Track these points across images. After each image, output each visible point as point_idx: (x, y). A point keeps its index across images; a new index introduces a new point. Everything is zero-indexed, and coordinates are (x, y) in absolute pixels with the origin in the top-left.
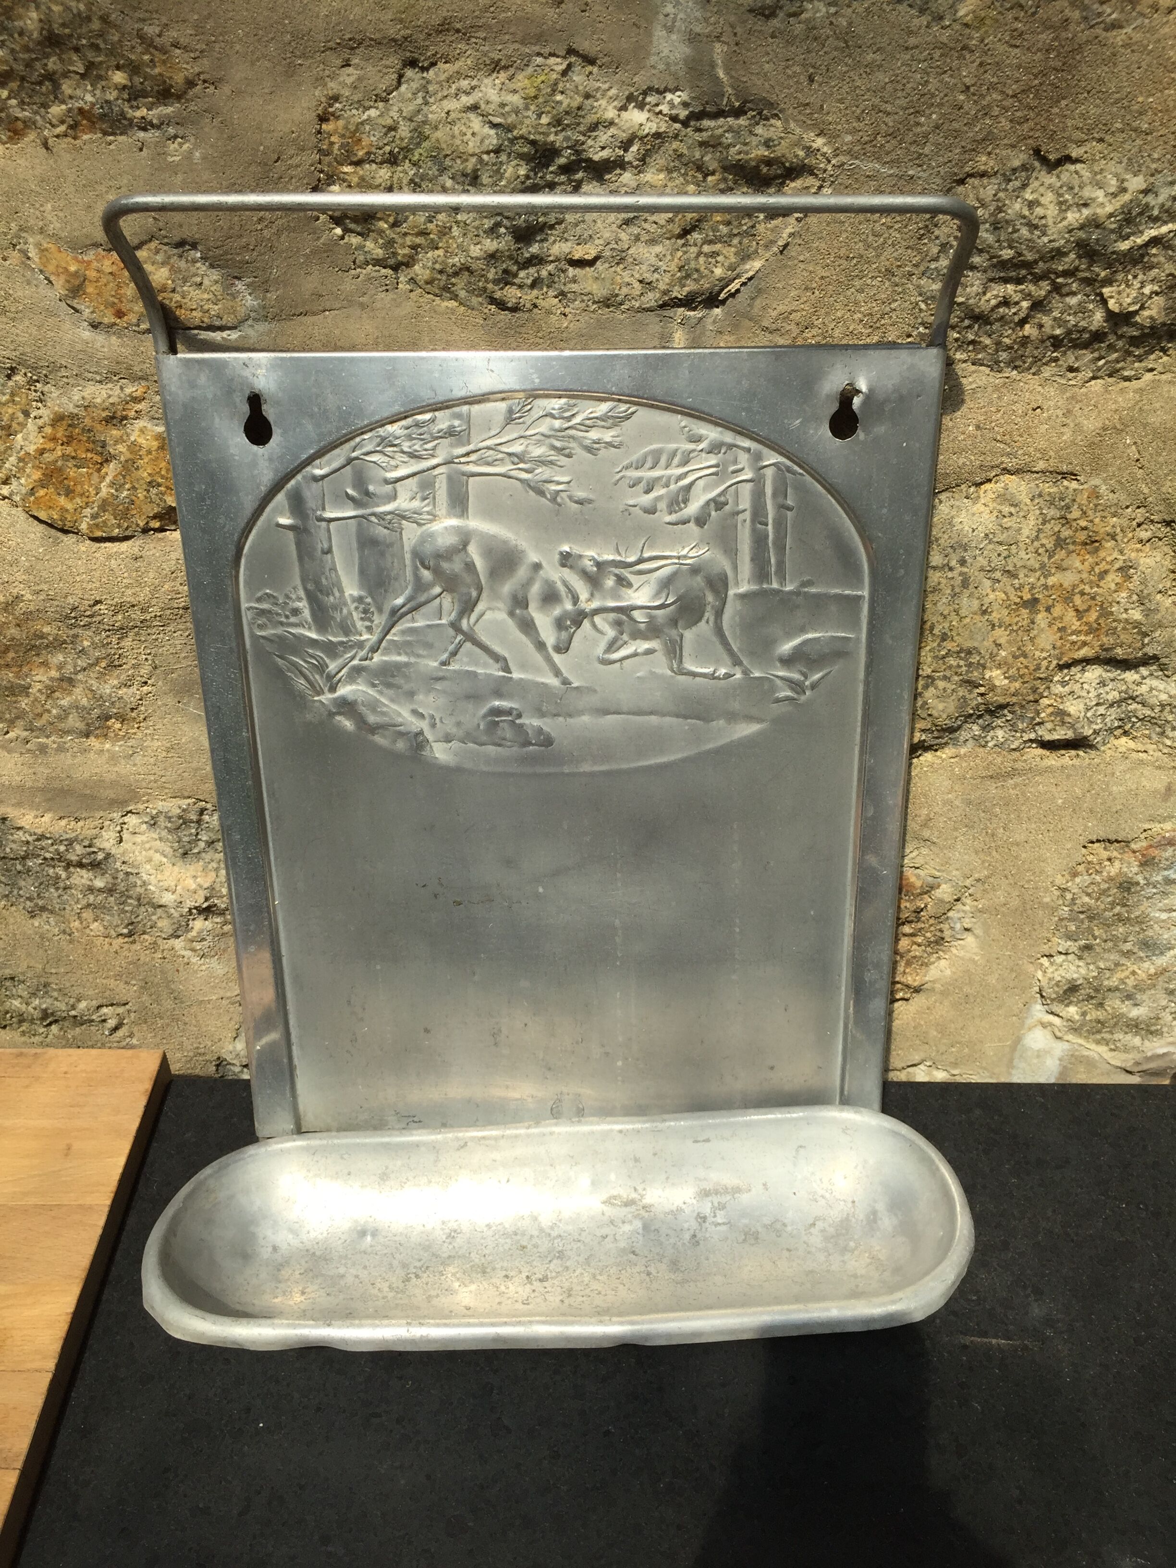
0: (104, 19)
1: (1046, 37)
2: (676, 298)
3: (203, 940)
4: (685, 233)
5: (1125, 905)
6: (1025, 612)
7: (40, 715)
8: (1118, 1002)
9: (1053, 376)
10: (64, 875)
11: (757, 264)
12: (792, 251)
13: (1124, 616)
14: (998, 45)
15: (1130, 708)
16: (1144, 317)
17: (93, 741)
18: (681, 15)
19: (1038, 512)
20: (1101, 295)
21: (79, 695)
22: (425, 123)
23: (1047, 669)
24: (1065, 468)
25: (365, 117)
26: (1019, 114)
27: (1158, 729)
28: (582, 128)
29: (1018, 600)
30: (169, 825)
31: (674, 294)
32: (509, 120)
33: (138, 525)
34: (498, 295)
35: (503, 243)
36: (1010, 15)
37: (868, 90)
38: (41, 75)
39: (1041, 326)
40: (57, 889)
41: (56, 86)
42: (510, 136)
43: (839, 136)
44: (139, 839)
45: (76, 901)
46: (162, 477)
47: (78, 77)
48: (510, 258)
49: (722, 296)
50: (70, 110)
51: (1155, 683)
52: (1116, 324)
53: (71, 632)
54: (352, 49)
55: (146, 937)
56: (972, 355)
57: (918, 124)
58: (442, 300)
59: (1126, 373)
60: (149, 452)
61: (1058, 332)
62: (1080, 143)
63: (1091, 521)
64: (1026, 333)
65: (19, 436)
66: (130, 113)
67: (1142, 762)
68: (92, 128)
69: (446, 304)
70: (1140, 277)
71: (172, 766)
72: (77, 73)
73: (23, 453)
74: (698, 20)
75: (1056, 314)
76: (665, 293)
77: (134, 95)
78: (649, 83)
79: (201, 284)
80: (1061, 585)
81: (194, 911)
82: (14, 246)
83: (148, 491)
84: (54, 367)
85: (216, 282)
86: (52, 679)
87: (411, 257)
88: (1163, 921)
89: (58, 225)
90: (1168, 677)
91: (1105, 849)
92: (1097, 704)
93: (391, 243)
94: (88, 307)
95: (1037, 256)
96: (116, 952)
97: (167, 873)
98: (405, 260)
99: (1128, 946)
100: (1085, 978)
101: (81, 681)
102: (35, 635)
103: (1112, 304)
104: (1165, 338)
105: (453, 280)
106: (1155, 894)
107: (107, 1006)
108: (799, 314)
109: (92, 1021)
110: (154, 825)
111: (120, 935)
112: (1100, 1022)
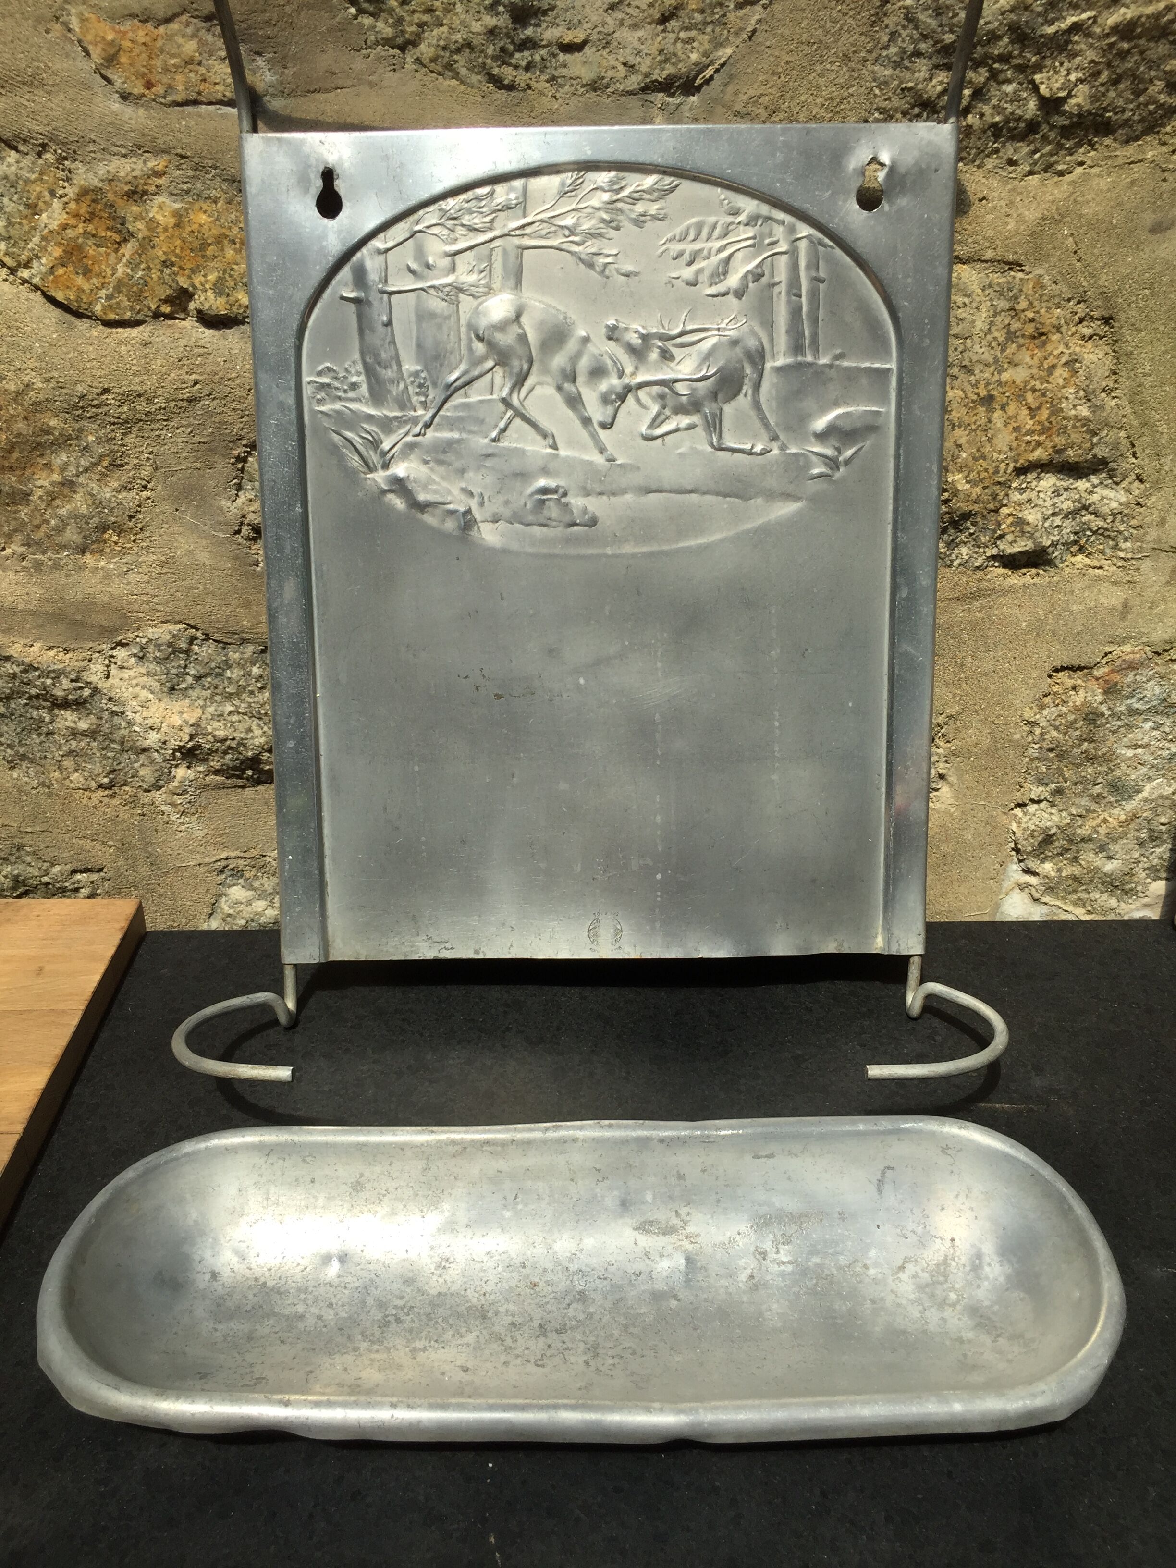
2: (656, 81)
3: (185, 792)
4: (664, 20)
5: (1091, 741)
6: (981, 410)
7: (38, 527)
8: (1092, 855)
9: (995, 167)
10: (47, 718)
11: (729, 51)
12: (759, 37)
13: (1073, 412)
15: (1084, 519)
16: (1071, 106)
17: (88, 558)
19: (989, 304)
20: (1032, 82)
21: (80, 503)
23: (1005, 472)
24: (1011, 258)
27: (1111, 543)
29: (975, 397)
30: (158, 654)
31: (654, 77)
33: (149, 308)
34: (495, 71)
35: (502, 21)
39: (982, 115)
40: (39, 735)
44: (126, 674)
45: (58, 746)
46: (177, 256)
48: (508, 35)
49: (698, 81)
51: (1106, 492)
52: (1048, 113)
53: (77, 426)
55: (127, 788)
58: (445, 79)
59: (1060, 168)
60: (166, 229)
61: (997, 119)
63: (1037, 312)
64: (970, 123)
65: (44, 215)
67: (1099, 579)
69: (448, 82)
70: (1066, 65)
71: (165, 585)
73: (46, 230)
75: (994, 102)
76: (647, 75)
79: (225, 58)
80: (1014, 382)
81: (178, 754)
82: (58, 18)
83: (162, 271)
84: (84, 141)
86: (53, 484)
87: (418, 35)
88: (1130, 759)
90: (1117, 484)
91: (1070, 677)
92: (1054, 514)
93: (400, 20)
94: (120, 77)
96: (95, 807)
97: (153, 709)
98: (412, 38)
99: (1098, 789)
100: (1058, 827)
101: (81, 485)
102: (42, 430)
103: (1043, 89)
104: (1091, 131)
105: (456, 57)
106: (1120, 727)
107: (81, 872)
108: (767, 98)
109: (63, 890)
110: (141, 658)
111: (101, 786)
112: (1075, 878)
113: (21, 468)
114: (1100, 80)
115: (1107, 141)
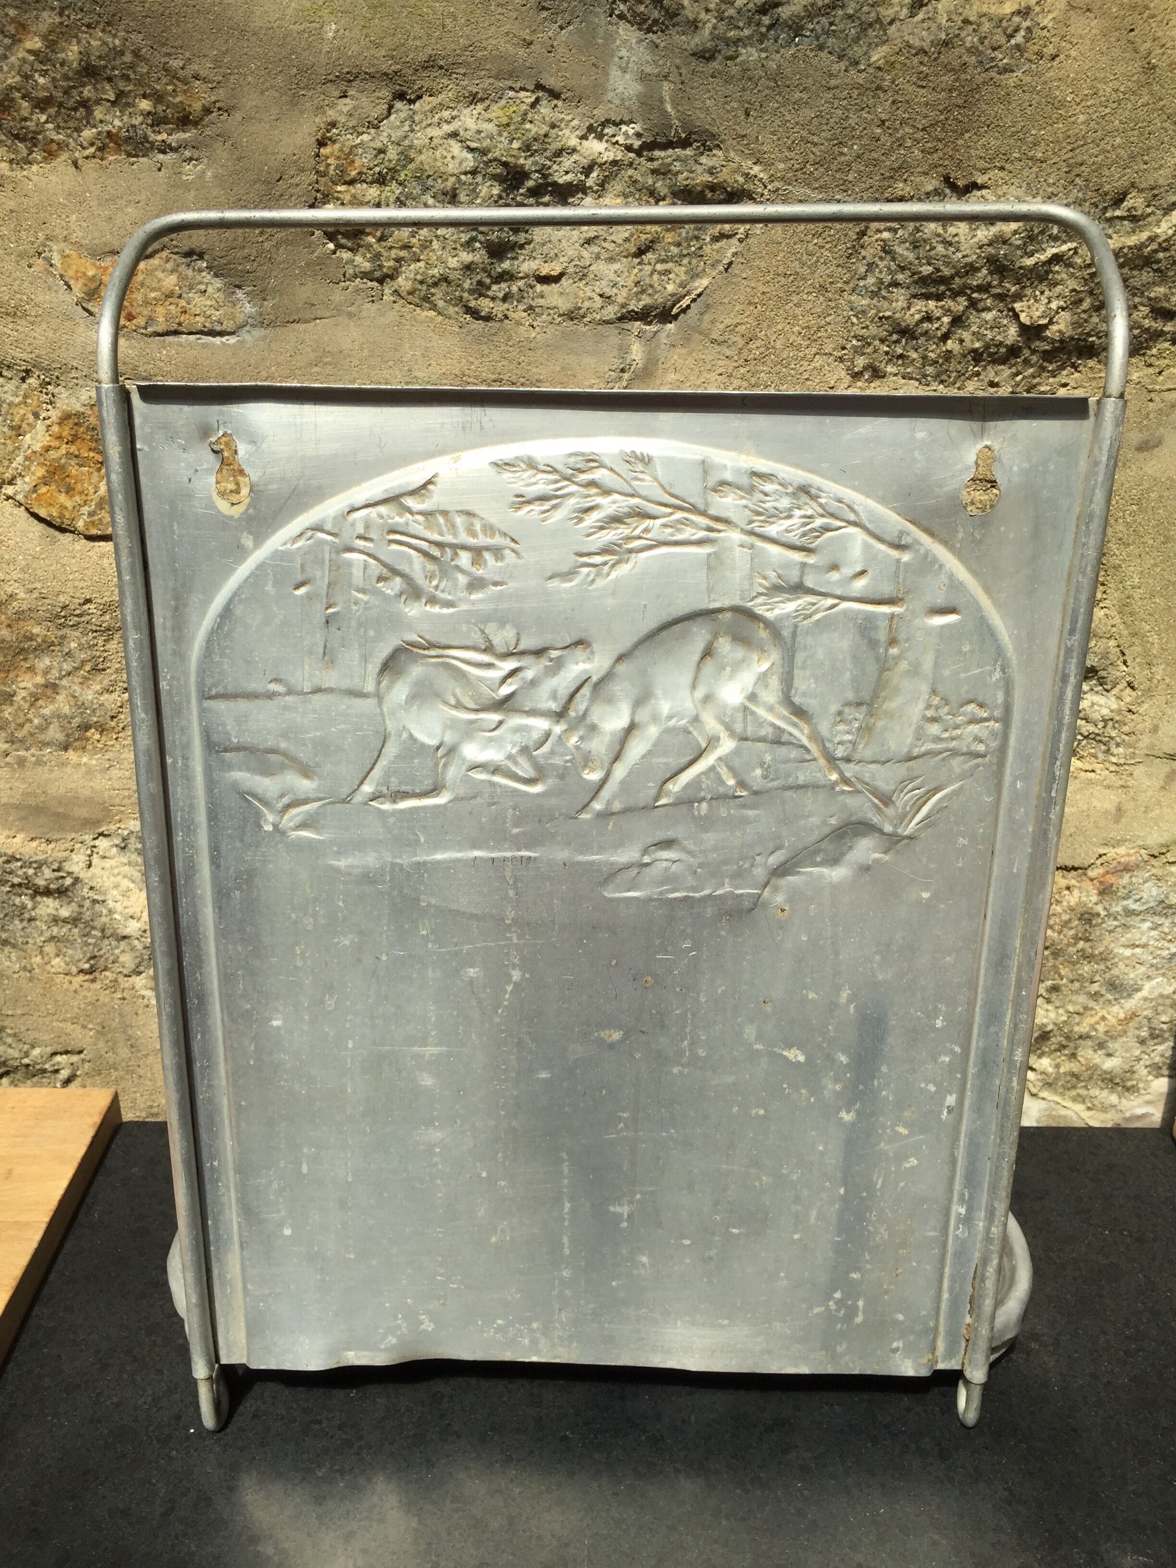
0: (136, 54)
1: (947, 79)
2: (633, 311)
4: (640, 253)
5: (1087, 940)
7: (22, 726)
8: (1090, 1052)
9: (976, 389)
10: (30, 905)
11: (705, 282)
12: (735, 269)
14: (907, 86)
16: (1052, 332)
17: (71, 755)
18: (634, 58)
20: (1013, 310)
21: (62, 704)
22: (410, 147)
25: (358, 141)
26: (929, 145)
27: (1103, 747)
28: (548, 154)
30: (139, 846)
31: (631, 308)
32: (485, 145)
34: (472, 304)
35: (479, 256)
36: (916, 60)
37: (797, 123)
38: (78, 102)
39: (961, 341)
40: (22, 921)
41: (90, 112)
42: (485, 159)
43: (773, 164)
44: (108, 863)
45: (40, 932)
47: (109, 104)
48: (484, 270)
49: (675, 311)
50: (99, 133)
51: (1096, 698)
52: (1029, 339)
53: (60, 633)
54: (350, 81)
55: (107, 973)
56: (902, 369)
57: (842, 154)
58: (423, 310)
59: (1042, 389)
61: (977, 345)
62: (984, 171)
64: (949, 348)
65: (28, 436)
66: (153, 137)
67: (1091, 782)
68: (118, 150)
69: (426, 313)
70: (1047, 293)
72: (109, 101)
73: (30, 451)
74: (648, 62)
75: (974, 328)
76: (623, 306)
77: (157, 121)
78: (607, 116)
79: (205, 291)
82: (40, 254)
84: (66, 368)
85: (219, 290)
86: (36, 686)
87: (396, 269)
88: (1128, 958)
89: (81, 234)
90: (1107, 691)
91: (1063, 877)
93: (377, 256)
95: (953, 271)
96: (76, 991)
97: (133, 899)
98: (390, 273)
99: (1095, 987)
100: (1055, 1024)
101: (65, 687)
102: (25, 636)
103: (1023, 318)
104: (1074, 354)
105: (433, 290)
106: (1116, 927)
107: (61, 1054)
108: (744, 327)
109: (44, 1071)
110: (124, 848)
111: (81, 971)
112: (1074, 1075)
113: (8, 669)
114: (1083, 308)
115: (1091, 363)
